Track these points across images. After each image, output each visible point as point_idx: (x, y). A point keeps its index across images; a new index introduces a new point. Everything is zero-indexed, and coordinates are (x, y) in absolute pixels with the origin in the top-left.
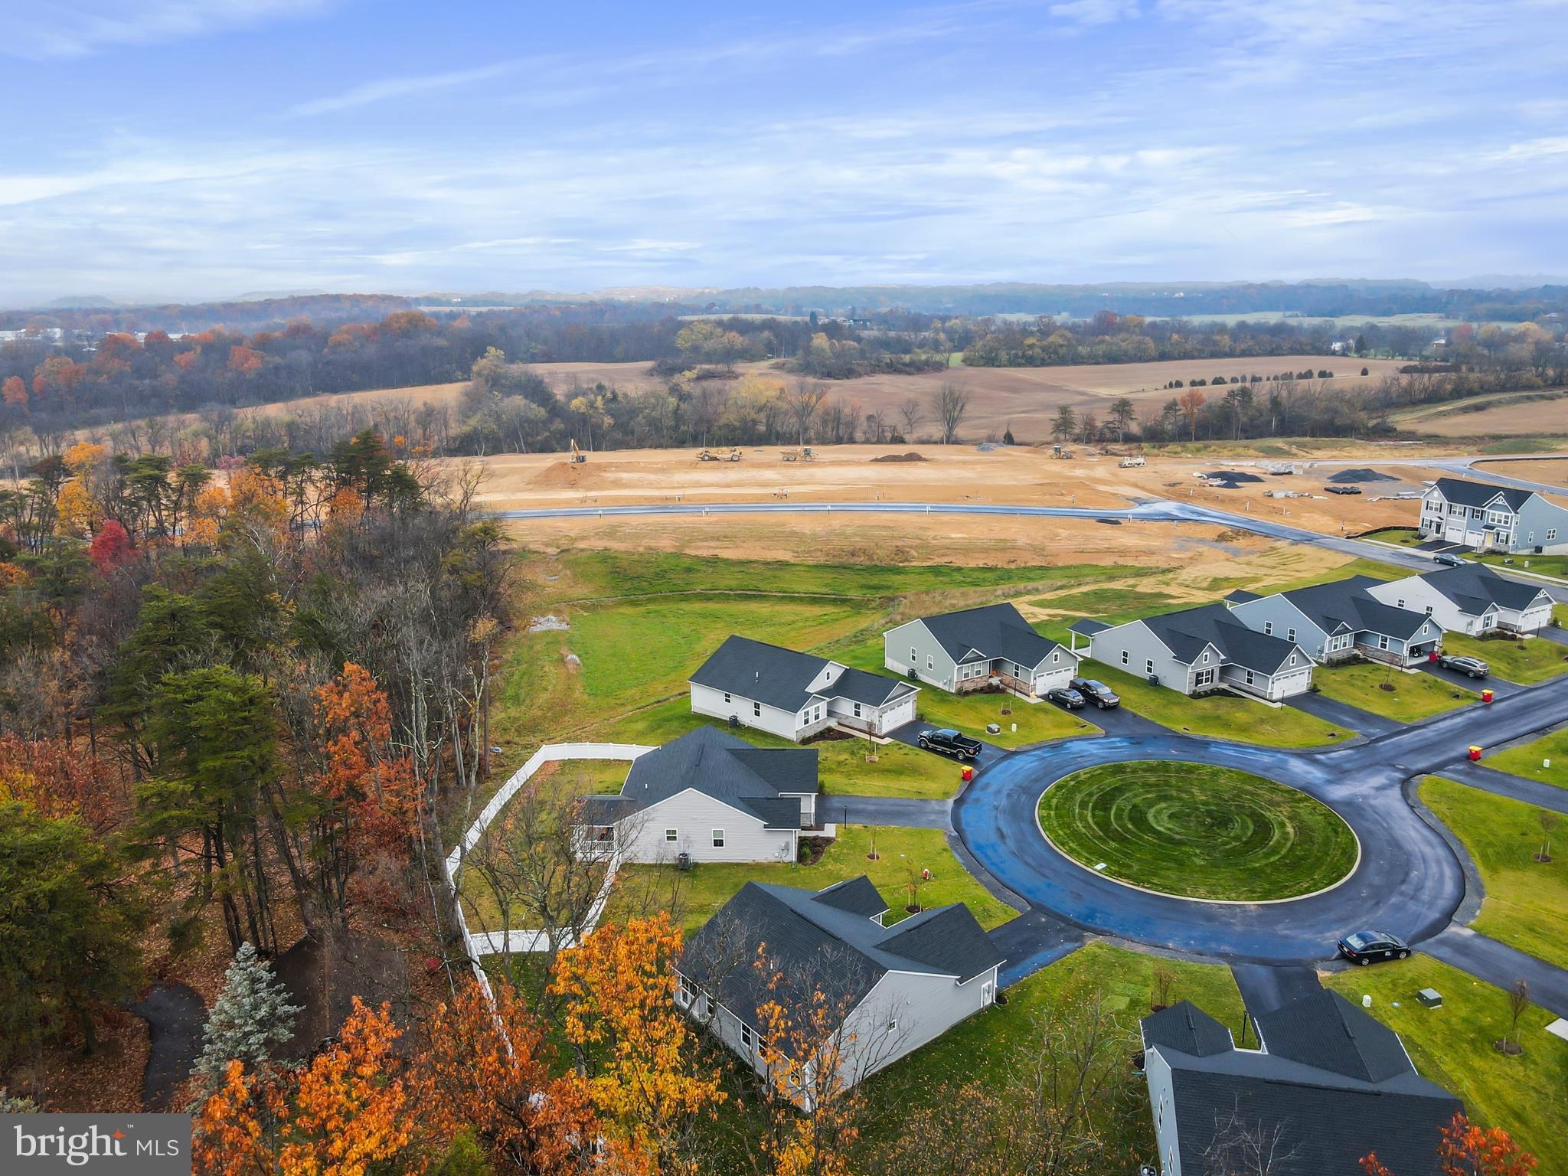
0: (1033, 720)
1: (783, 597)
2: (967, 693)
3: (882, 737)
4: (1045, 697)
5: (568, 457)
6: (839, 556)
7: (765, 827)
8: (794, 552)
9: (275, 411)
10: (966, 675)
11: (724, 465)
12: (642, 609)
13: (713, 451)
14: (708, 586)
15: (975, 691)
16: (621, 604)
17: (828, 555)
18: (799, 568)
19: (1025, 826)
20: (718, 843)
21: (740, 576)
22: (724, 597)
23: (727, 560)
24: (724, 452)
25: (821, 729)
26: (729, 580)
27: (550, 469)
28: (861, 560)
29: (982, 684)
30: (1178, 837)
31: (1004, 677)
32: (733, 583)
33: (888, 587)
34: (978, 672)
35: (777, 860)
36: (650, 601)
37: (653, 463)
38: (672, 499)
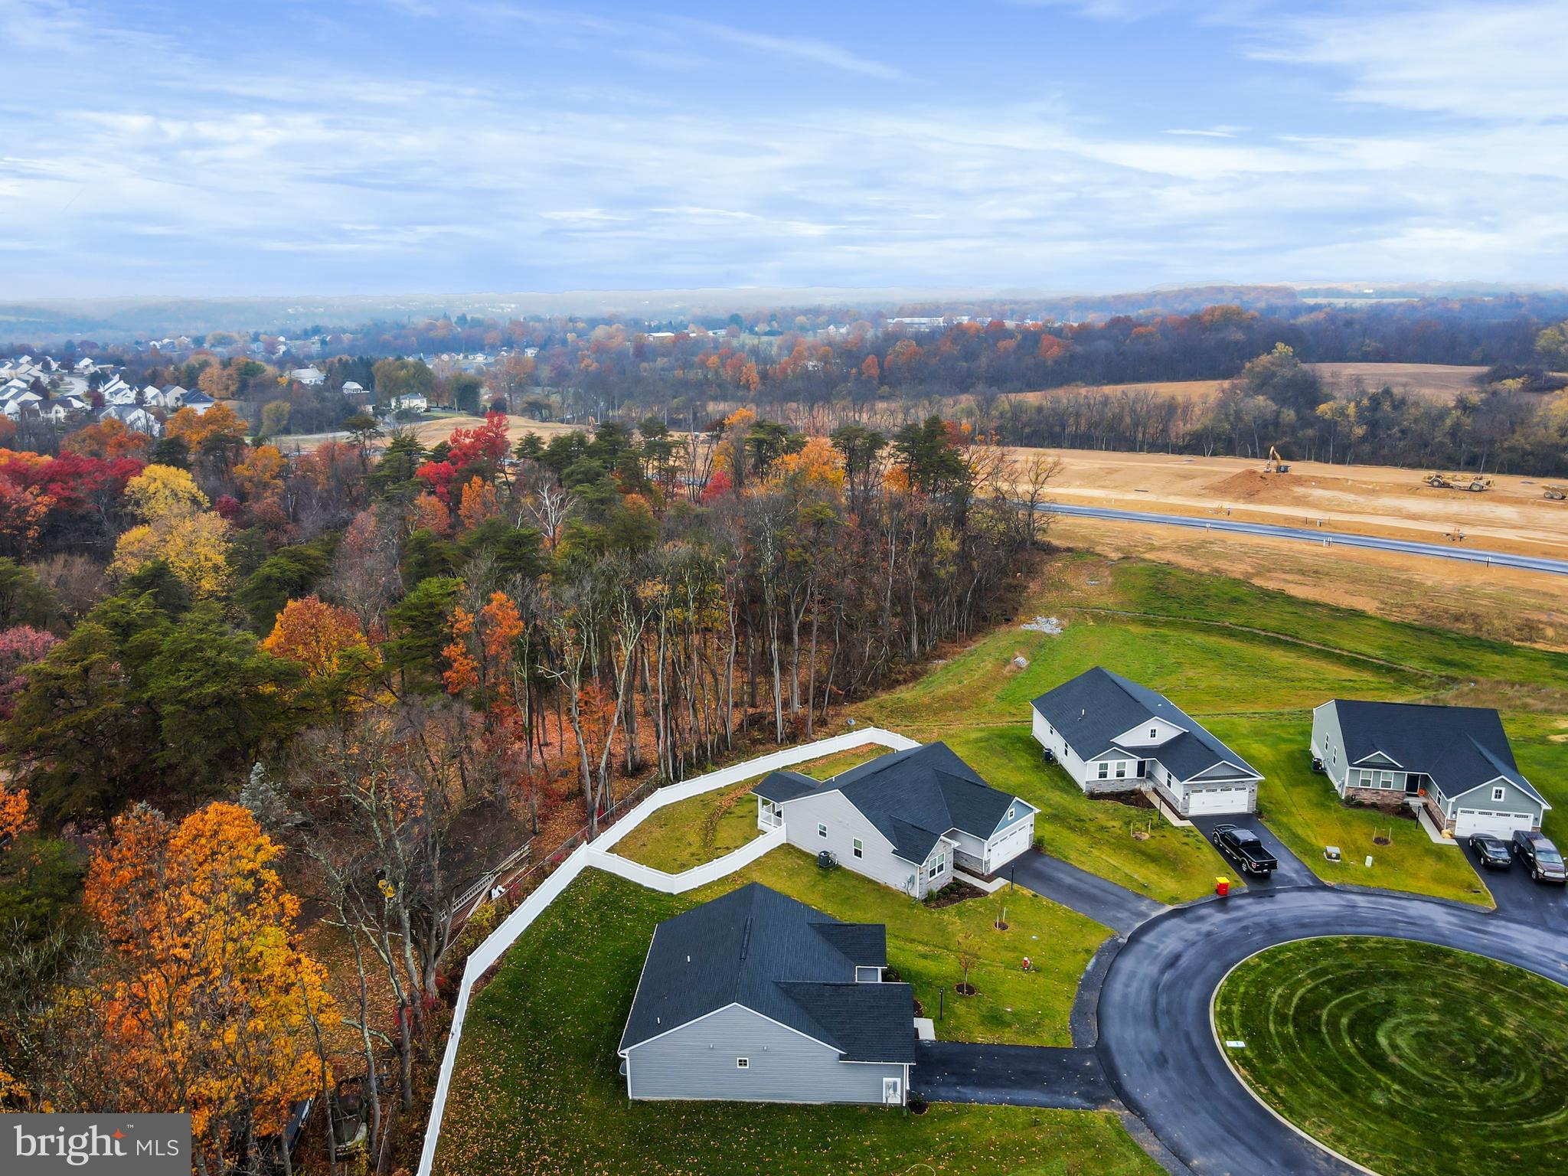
0: (1410, 863)
1: (1318, 651)
2: (1360, 805)
3: (1182, 818)
4: (1462, 842)
5: (1260, 466)
6: (1439, 618)
7: (894, 852)
8: (1382, 602)
9: (1032, 398)
10: (1366, 783)
11: (1461, 494)
12: (1152, 631)
13: (1448, 476)
14: (1242, 621)
15: (1374, 806)
16: (1134, 621)
17: (1423, 613)
18: (1370, 622)
19: (1214, 966)
20: (858, 853)
21: (1287, 617)
22: (1252, 638)
23: (1292, 597)
24: (1464, 478)
25: (1123, 789)
26: (1271, 619)
27: (1238, 476)
28: (1467, 627)
29: (1393, 801)
30: (1393, 1059)
31: (1430, 802)
32: (1273, 623)
33: (1468, 667)
34: (1388, 783)
35: (904, 890)
36: (1166, 624)
37: (1365, 483)
38: (1313, 522)
